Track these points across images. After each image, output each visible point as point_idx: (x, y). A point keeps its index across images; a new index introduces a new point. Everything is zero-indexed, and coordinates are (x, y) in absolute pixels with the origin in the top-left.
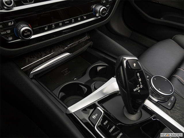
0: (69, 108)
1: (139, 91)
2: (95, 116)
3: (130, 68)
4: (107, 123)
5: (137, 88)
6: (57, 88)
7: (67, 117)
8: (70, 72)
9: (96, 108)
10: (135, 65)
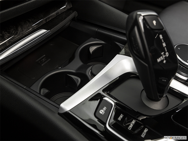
0: (62, 105)
1: (165, 62)
2: (103, 111)
3: (149, 28)
4: (123, 117)
5: (161, 57)
6: (36, 83)
7: (62, 118)
8: (49, 60)
9: (103, 99)
10: (154, 22)
